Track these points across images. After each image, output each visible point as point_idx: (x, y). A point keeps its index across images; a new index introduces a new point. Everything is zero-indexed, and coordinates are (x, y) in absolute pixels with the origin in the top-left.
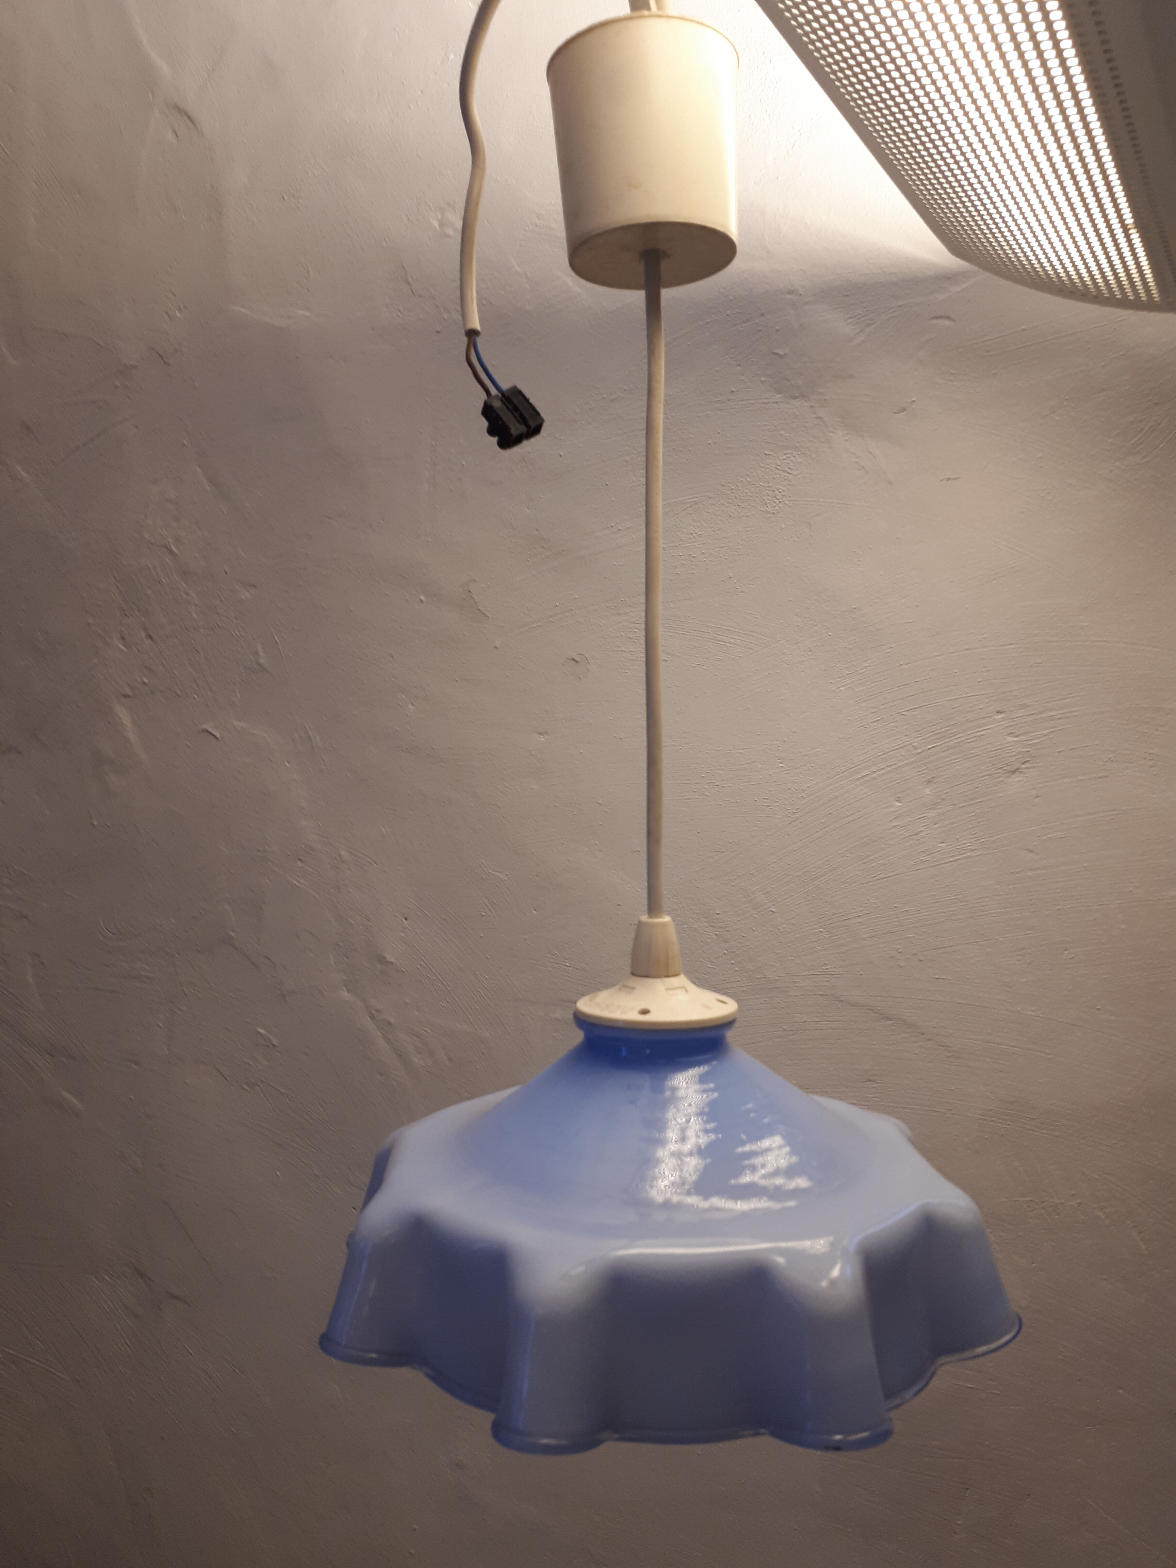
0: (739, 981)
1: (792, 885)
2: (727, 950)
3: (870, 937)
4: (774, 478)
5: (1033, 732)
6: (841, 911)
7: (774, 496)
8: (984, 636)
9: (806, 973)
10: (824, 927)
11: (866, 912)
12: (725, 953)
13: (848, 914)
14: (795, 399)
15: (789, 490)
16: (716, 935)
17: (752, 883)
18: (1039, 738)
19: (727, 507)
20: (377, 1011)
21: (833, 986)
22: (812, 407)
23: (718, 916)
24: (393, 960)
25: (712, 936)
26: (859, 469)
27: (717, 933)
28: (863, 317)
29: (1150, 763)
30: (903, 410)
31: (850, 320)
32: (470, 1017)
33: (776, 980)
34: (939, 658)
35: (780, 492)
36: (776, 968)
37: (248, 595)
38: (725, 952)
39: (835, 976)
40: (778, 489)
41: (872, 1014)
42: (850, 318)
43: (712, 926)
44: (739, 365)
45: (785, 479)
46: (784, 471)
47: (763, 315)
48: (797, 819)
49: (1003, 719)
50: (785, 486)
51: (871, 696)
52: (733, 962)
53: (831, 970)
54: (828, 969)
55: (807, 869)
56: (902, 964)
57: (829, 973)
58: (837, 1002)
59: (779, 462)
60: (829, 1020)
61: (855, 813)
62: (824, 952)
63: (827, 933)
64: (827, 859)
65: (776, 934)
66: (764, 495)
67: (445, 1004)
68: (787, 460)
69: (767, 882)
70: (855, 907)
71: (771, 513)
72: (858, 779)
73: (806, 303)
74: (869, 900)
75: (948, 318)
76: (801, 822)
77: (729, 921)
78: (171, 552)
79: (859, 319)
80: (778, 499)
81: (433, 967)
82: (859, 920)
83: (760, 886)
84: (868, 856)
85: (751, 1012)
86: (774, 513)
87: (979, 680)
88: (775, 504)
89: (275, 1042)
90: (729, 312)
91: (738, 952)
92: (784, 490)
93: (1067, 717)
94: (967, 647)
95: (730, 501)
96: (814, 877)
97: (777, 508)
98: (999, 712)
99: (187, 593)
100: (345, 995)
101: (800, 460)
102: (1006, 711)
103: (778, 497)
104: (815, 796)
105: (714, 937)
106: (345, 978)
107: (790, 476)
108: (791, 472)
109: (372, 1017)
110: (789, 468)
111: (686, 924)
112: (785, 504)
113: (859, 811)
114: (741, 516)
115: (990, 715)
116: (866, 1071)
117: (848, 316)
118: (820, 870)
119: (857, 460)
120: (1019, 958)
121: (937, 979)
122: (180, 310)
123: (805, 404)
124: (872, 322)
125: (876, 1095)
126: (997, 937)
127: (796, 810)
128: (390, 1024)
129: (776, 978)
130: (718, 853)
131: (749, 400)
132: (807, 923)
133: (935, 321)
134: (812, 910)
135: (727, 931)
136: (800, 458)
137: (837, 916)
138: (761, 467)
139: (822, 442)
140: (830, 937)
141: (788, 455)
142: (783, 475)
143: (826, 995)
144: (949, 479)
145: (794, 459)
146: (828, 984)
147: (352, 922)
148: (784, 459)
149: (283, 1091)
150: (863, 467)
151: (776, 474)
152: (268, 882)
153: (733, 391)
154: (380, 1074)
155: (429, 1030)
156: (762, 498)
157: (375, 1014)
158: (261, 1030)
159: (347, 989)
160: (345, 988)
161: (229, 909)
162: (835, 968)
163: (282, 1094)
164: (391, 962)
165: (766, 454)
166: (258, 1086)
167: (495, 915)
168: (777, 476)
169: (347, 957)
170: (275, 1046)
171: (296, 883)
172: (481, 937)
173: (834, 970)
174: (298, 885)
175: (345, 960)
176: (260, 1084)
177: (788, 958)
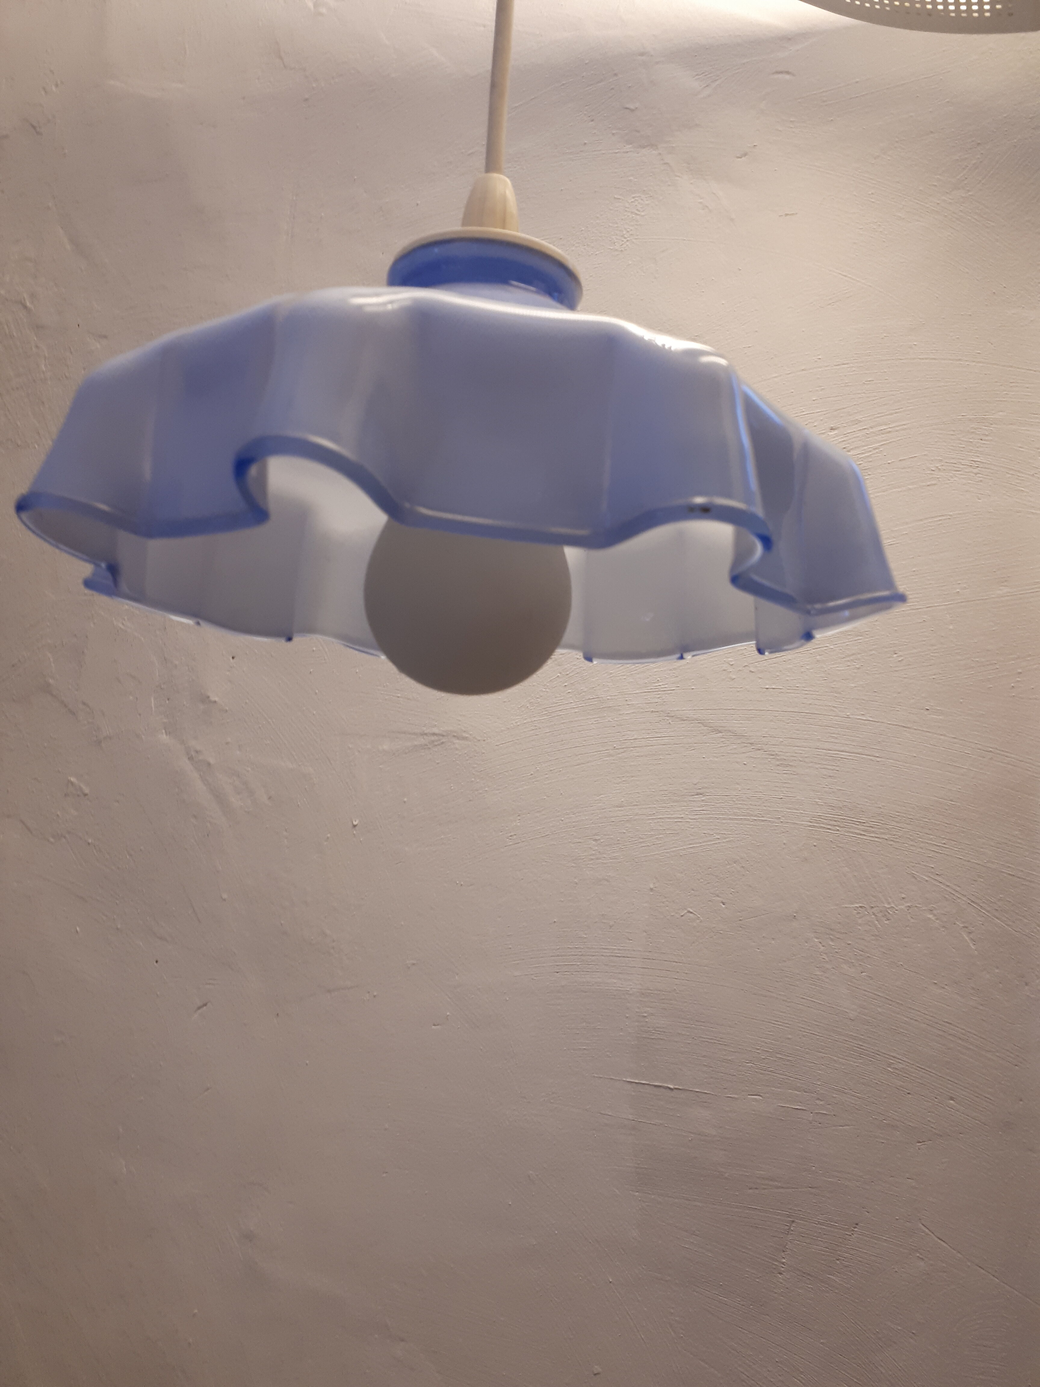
0: (571, 703)
4: (622, 219)
5: (864, 446)
7: (622, 235)
8: (820, 357)
9: (638, 691)
14: (644, 148)
15: (636, 229)
18: (870, 451)
19: (576, 247)
20: (197, 752)
21: (665, 702)
22: (660, 154)
24: (216, 699)
26: (703, 209)
28: (710, 74)
29: (976, 471)
30: (745, 154)
31: (697, 77)
32: (294, 754)
33: (608, 699)
34: (776, 379)
35: (628, 232)
37: (98, 346)
40: (625, 229)
41: (703, 728)
42: (697, 75)
44: (592, 120)
45: (634, 220)
46: (632, 213)
47: (616, 75)
49: (837, 435)
50: (633, 226)
52: (566, 685)
53: (662, 687)
54: (660, 686)
56: (734, 677)
57: (661, 689)
58: (667, 718)
59: (627, 205)
60: (659, 736)
62: (657, 670)
66: (612, 235)
67: (268, 741)
68: (635, 203)
71: (619, 251)
73: (657, 63)
75: (788, 73)
78: (25, 307)
79: (706, 75)
80: (625, 238)
81: (258, 704)
85: (582, 732)
86: (622, 250)
87: (814, 399)
88: (623, 243)
89: (87, 791)
90: (584, 74)
91: (571, 675)
92: (632, 230)
93: (897, 431)
94: (803, 368)
95: (579, 241)
97: (625, 246)
98: (832, 429)
99: (37, 347)
100: (164, 737)
101: (647, 202)
102: (839, 427)
103: (626, 236)
106: (165, 721)
107: (638, 217)
108: (639, 213)
109: (191, 758)
110: (637, 210)
112: (633, 242)
114: (590, 254)
115: (823, 431)
116: (695, 784)
117: (696, 73)
119: (701, 200)
120: (849, 664)
121: (767, 689)
122: (57, 85)
123: (654, 152)
124: (718, 78)
125: (704, 808)
126: (828, 645)
128: (209, 764)
131: (601, 150)
133: (776, 76)
136: (647, 200)
138: (610, 210)
139: (669, 185)
141: (636, 198)
142: (631, 217)
143: (657, 712)
144: (787, 215)
145: (642, 202)
146: (659, 700)
147: (177, 662)
148: (632, 202)
149: (90, 841)
150: (707, 207)
151: (624, 215)
152: (92, 625)
153: (585, 144)
154: (195, 817)
155: (249, 769)
156: (610, 238)
157: (193, 755)
158: (73, 779)
159: (166, 732)
160: (164, 731)
161: (50, 655)
162: (667, 684)
163: (89, 844)
164: (215, 702)
165: (615, 198)
166: (65, 837)
167: (327, 650)
168: (626, 217)
169: (168, 699)
170: (85, 795)
171: (121, 626)
172: (311, 672)
173: (666, 686)
174: (122, 627)
175: (166, 702)
176: (67, 836)
177: (621, 677)
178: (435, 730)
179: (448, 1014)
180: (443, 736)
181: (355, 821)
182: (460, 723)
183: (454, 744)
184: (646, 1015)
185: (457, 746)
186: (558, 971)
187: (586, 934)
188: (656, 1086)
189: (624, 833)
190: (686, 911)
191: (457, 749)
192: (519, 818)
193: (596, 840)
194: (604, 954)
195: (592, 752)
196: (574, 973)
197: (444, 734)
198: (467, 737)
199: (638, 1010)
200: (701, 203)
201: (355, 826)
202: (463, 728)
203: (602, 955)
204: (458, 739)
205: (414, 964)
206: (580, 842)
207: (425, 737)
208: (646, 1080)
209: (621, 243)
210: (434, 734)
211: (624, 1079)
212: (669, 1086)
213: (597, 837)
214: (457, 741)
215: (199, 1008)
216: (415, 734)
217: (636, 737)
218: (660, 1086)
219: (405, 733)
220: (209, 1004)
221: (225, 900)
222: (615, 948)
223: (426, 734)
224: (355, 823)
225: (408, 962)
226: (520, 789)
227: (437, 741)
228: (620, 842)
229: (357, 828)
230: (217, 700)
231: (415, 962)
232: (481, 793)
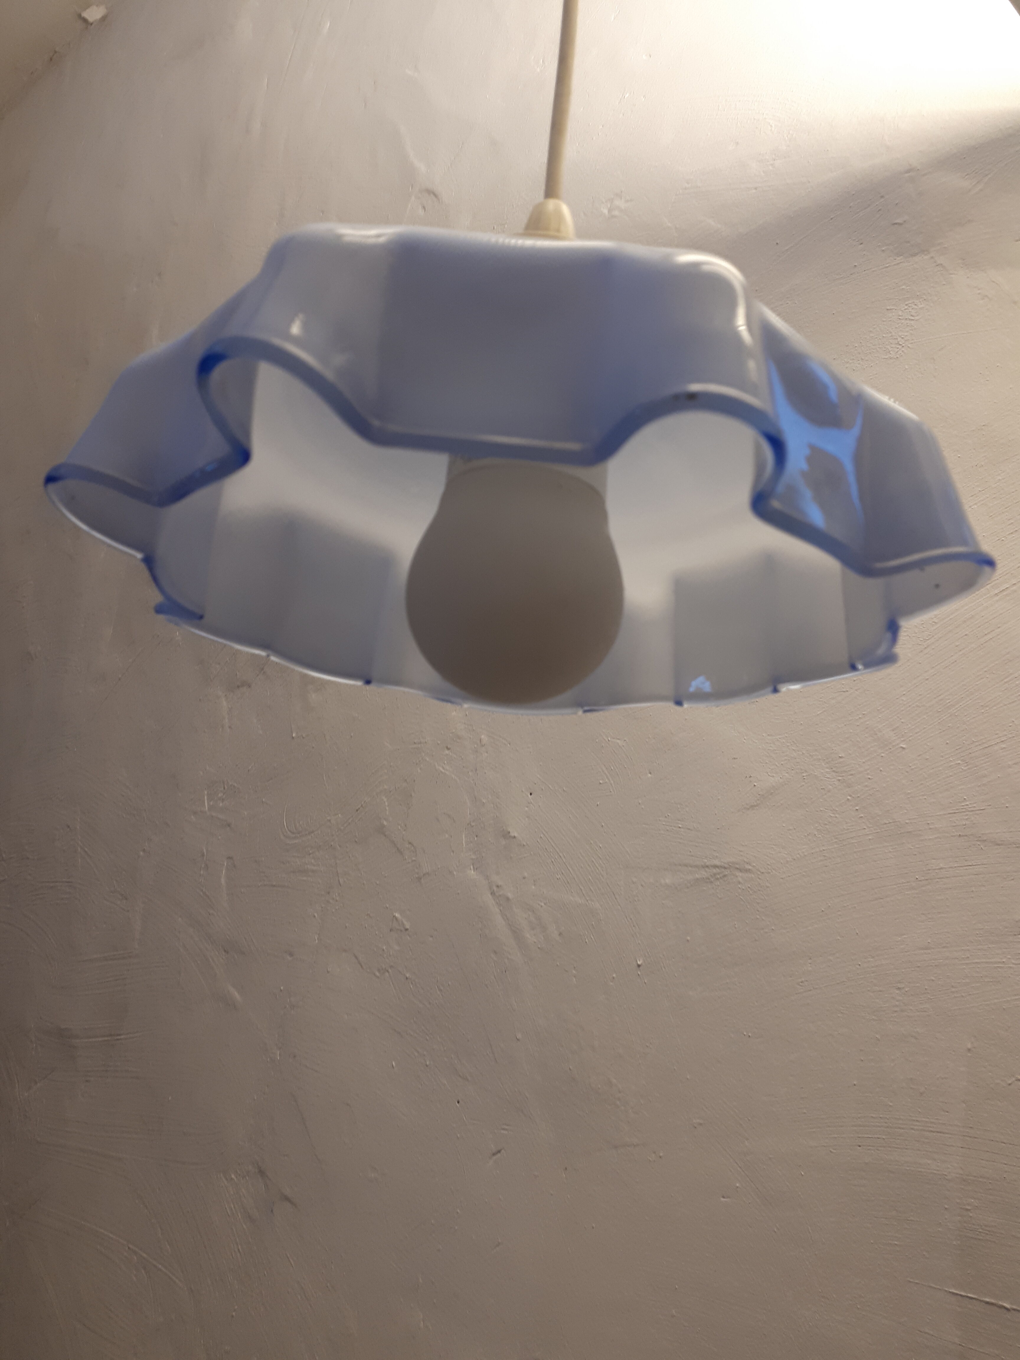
0: (864, 829)
1: (925, 717)
2: (850, 796)
3: (1015, 764)
4: (896, 328)
6: (982, 738)
7: (897, 342)
9: (941, 813)
10: (962, 758)
11: (1010, 736)
12: (848, 799)
13: (989, 740)
14: (915, 256)
15: (911, 334)
16: (839, 780)
17: (879, 720)
19: (851, 363)
20: (498, 886)
21: (974, 824)
22: (932, 258)
23: (841, 760)
25: (835, 782)
26: (983, 299)
27: (840, 778)
28: (980, 170)
31: (967, 176)
32: (582, 888)
33: (907, 823)
35: (903, 338)
36: (907, 810)
38: (849, 797)
39: (977, 812)
40: (900, 336)
43: (834, 771)
44: (862, 244)
45: (908, 326)
46: (906, 319)
47: (882, 197)
48: (928, 646)
50: (907, 332)
51: (1006, 508)
52: (857, 808)
53: (971, 806)
54: (967, 805)
55: (940, 698)
57: (970, 809)
58: (978, 843)
59: (900, 313)
60: (970, 864)
61: (994, 630)
62: (962, 787)
63: (966, 765)
64: (963, 683)
65: (907, 772)
66: (887, 345)
67: (560, 876)
68: (909, 310)
69: (896, 717)
70: (998, 732)
71: (895, 358)
72: (996, 594)
73: (924, 175)
74: (1013, 721)
76: (933, 649)
77: (854, 763)
79: (976, 173)
80: (901, 345)
81: (551, 839)
82: (1004, 746)
83: (887, 722)
84: (1011, 674)
85: (878, 862)
86: (897, 357)
88: (898, 350)
89: (408, 926)
90: (852, 204)
91: (862, 797)
92: (906, 336)
95: (854, 358)
96: (949, 704)
97: (899, 353)
100: (472, 873)
101: (921, 306)
103: (900, 343)
104: (949, 619)
105: (837, 783)
106: (473, 857)
107: (912, 322)
108: (913, 318)
109: (493, 893)
110: (912, 315)
111: (806, 771)
112: (909, 347)
113: (999, 627)
114: (865, 367)
117: (965, 174)
118: (956, 696)
119: (979, 291)
123: (925, 257)
124: (989, 172)
127: (927, 637)
128: (508, 899)
129: (907, 821)
130: (842, 693)
131: (871, 268)
132: (942, 757)
134: (948, 742)
135: (852, 775)
136: (921, 304)
137: (977, 744)
138: (884, 321)
139: (944, 285)
140: (969, 769)
141: (910, 305)
142: (905, 323)
143: (966, 836)
145: (916, 307)
146: (967, 822)
147: (484, 801)
148: (905, 309)
149: (408, 975)
150: (986, 296)
151: (898, 324)
152: (419, 771)
153: (855, 266)
154: (495, 952)
155: (543, 904)
156: (885, 348)
157: (495, 891)
158: (397, 915)
159: (474, 868)
160: (472, 867)
161: (385, 800)
162: (975, 803)
163: (407, 978)
164: (515, 837)
165: (887, 309)
166: (388, 971)
167: (612, 782)
168: (899, 325)
169: (477, 836)
170: (407, 930)
171: (441, 769)
172: (598, 805)
173: (975, 805)
174: (443, 771)
175: (475, 838)
176: (390, 970)
177: (921, 797)
178: (717, 862)
179: (738, 1185)
180: (725, 868)
181: (639, 961)
182: (741, 853)
183: (737, 877)
184: (969, 1208)
185: (740, 879)
186: (860, 1144)
187: (891, 1102)
188: (987, 1303)
189: (933, 980)
190: (1014, 1079)
191: (739, 883)
192: (810, 961)
193: (899, 989)
194: (916, 1127)
195: (891, 885)
196: (880, 1148)
197: (726, 866)
198: (749, 869)
199: (958, 1201)
200: (979, 294)
201: (639, 966)
202: (745, 860)
203: (912, 1129)
204: (741, 871)
205: (701, 1124)
206: (881, 991)
207: (707, 869)
208: (973, 1294)
209: (897, 350)
210: (715, 867)
211: (946, 1289)
212: (1005, 1305)
213: (900, 985)
214: (740, 874)
215: (494, 1154)
216: (696, 866)
217: (941, 865)
218: (992, 1304)
219: (686, 865)
220: (503, 1151)
221: (518, 1040)
222: (927, 1120)
223: (707, 866)
224: (639, 963)
225: (694, 1121)
226: (810, 928)
227: (719, 874)
228: (929, 992)
229: (641, 968)
230: (516, 835)
231: (701, 1121)
232: (766, 933)
